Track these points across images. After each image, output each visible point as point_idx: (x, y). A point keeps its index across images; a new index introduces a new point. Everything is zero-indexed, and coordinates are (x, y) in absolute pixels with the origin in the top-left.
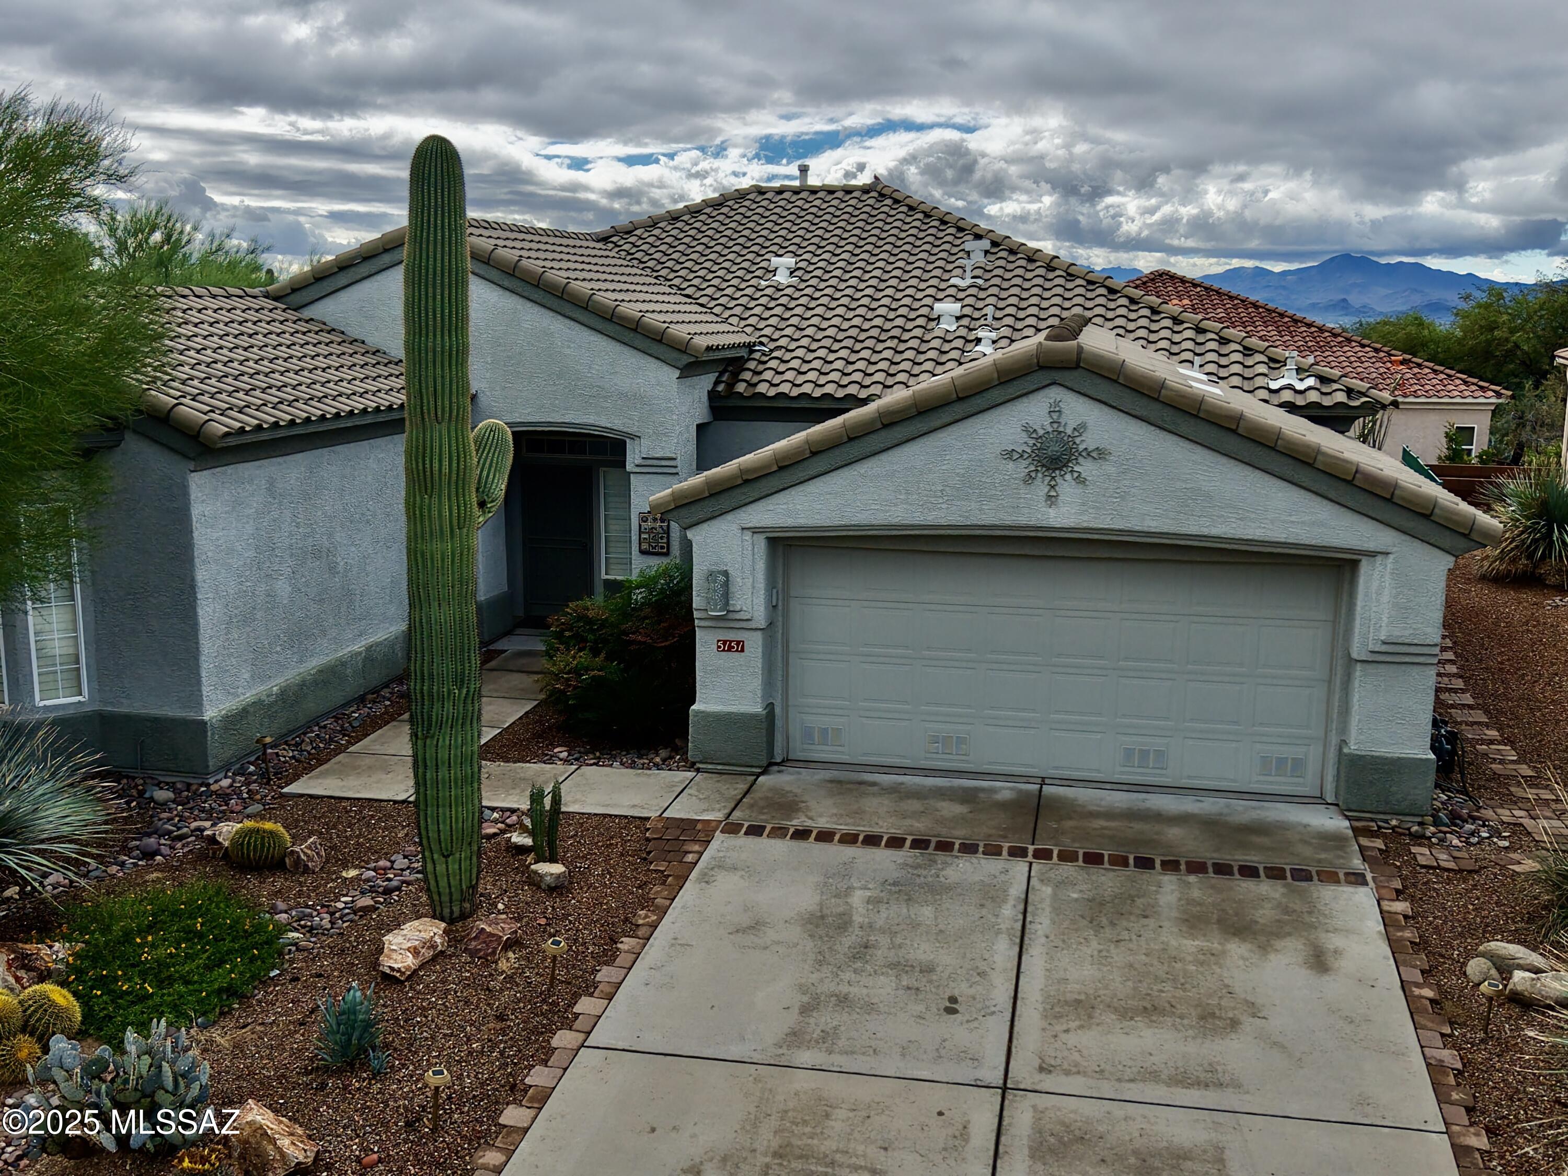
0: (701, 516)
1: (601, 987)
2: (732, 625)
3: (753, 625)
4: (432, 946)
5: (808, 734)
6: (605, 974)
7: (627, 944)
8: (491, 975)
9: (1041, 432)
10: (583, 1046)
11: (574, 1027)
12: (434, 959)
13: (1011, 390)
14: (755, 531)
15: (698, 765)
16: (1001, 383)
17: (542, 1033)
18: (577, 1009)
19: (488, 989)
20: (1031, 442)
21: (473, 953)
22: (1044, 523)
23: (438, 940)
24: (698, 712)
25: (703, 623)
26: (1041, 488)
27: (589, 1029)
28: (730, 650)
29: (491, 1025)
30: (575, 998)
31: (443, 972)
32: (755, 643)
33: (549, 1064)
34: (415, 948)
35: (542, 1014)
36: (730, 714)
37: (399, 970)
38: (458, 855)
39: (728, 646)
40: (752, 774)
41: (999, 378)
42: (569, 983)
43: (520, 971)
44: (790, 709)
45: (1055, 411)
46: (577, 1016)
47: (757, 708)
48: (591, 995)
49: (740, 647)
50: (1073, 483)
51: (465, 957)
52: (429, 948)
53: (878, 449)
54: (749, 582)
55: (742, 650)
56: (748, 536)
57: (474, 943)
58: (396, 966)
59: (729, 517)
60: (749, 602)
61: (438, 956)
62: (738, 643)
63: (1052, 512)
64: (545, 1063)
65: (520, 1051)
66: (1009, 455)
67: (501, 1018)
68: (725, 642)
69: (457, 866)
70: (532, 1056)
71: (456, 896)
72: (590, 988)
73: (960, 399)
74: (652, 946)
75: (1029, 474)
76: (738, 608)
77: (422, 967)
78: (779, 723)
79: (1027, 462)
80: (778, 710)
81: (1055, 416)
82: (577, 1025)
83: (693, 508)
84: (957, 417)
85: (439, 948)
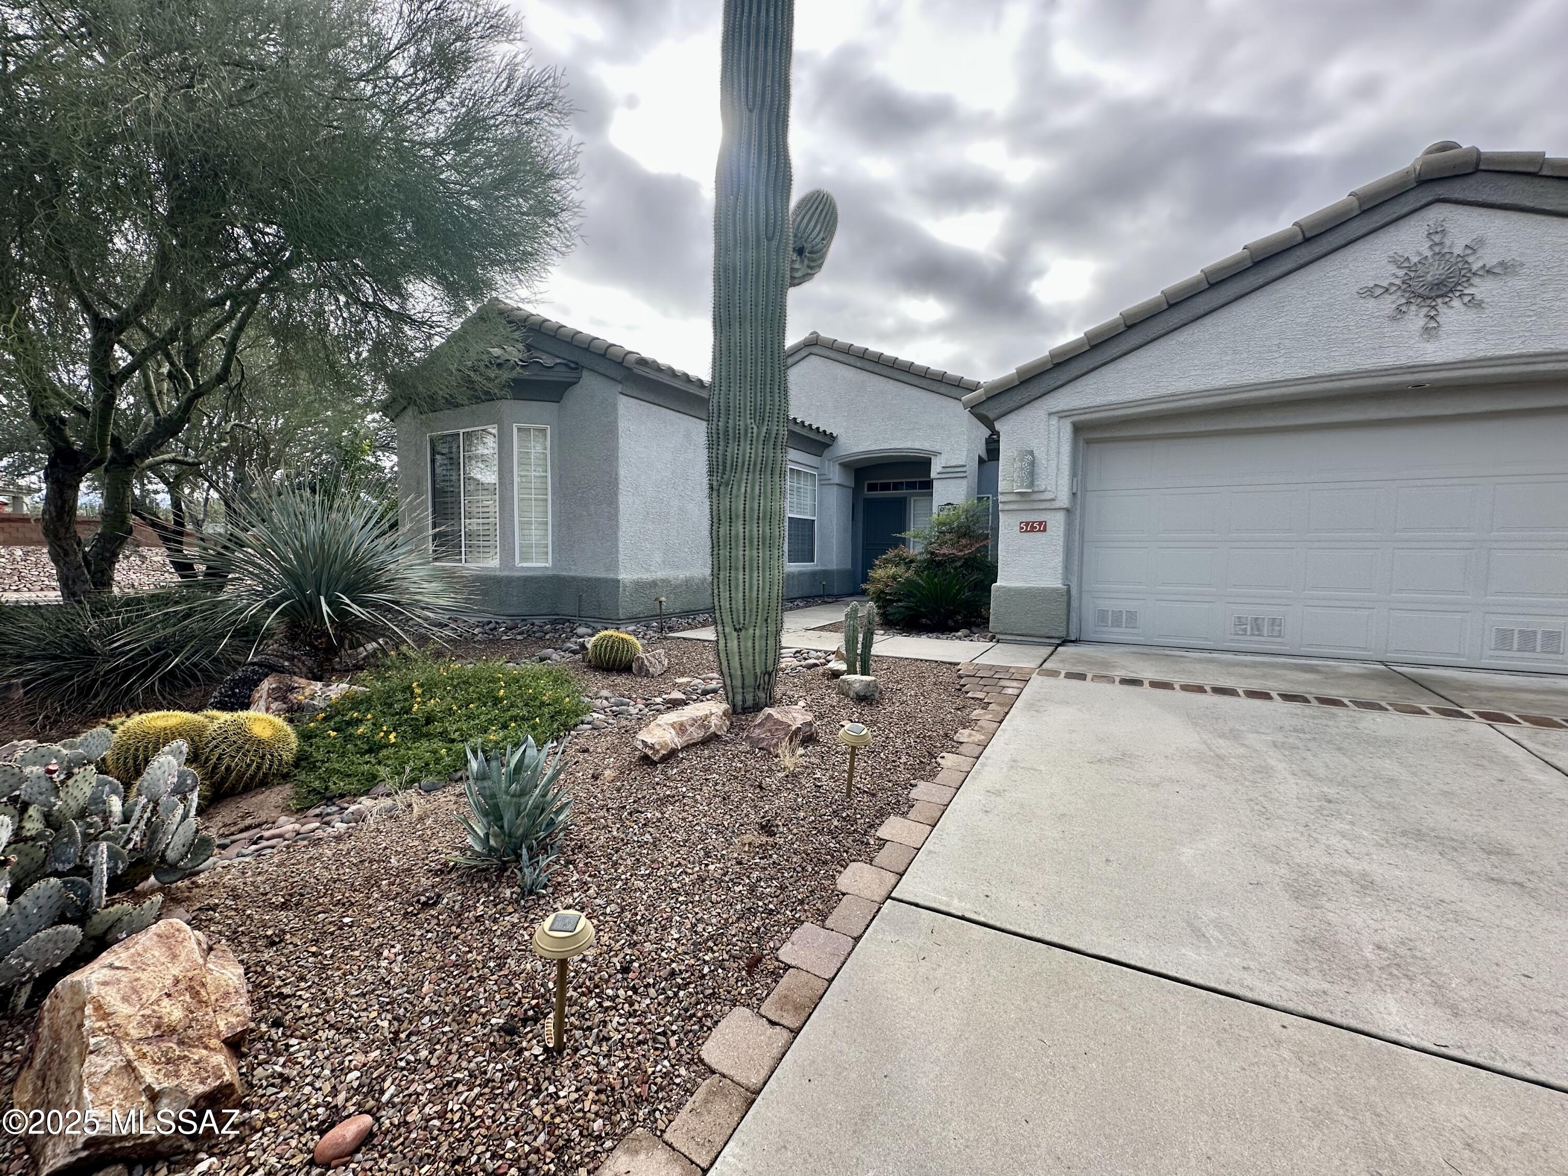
0: (1012, 405)
1: (918, 805)
2: (1037, 506)
3: (1057, 505)
4: (704, 726)
5: (1102, 616)
6: (922, 791)
7: (948, 760)
8: (770, 769)
9: (1415, 259)
10: (889, 897)
11: (877, 861)
12: (705, 742)
13: (1377, 219)
14: (1062, 415)
15: (998, 636)
16: (1364, 212)
17: (825, 863)
18: (883, 832)
19: (760, 787)
20: (1401, 273)
21: (754, 743)
22: (1420, 361)
23: (714, 721)
24: (1000, 587)
25: (1007, 507)
26: (1416, 320)
27: (903, 868)
28: (1031, 531)
29: (747, 838)
30: (882, 814)
31: (709, 758)
32: (1056, 522)
33: (829, 923)
34: (682, 724)
35: (830, 832)
36: (1029, 588)
37: (652, 747)
38: (751, 631)
39: (1030, 528)
40: (1050, 645)
41: (1360, 207)
42: (874, 795)
43: (809, 769)
44: (1084, 595)
45: (1437, 234)
46: (882, 842)
47: (1058, 584)
48: (904, 815)
49: (1042, 527)
50: (1463, 308)
51: (745, 746)
52: (699, 727)
53: (1202, 312)
54: (1053, 464)
55: (1045, 530)
56: (1054, 421)
57: (757, 731)
58: (650, 741)
59: (1036, 404)
60: (1053, 482)
61: (711, 739)
62: (1040, 523)
63: (1430, 347)
64: (822, 917)
65: (782, 888)
66: (1370, 292)
67: (767, 828)
68: (1027, 524)
69: (750, 644)
70: (802, 902)
71: (749, 681)
72: (902, 807)
73: (1307, 240)
74: (983, 765)
75: (1398, 309)
76: (1042, 488)
77: (687, 747)
78: (1075, 604)
79: (1394, 297)
80: (1074, 592)
81: (1437, 238)
82: (881, 857)
83: (1003, 399)
84: (1302, 262)
85: (712, 729)
